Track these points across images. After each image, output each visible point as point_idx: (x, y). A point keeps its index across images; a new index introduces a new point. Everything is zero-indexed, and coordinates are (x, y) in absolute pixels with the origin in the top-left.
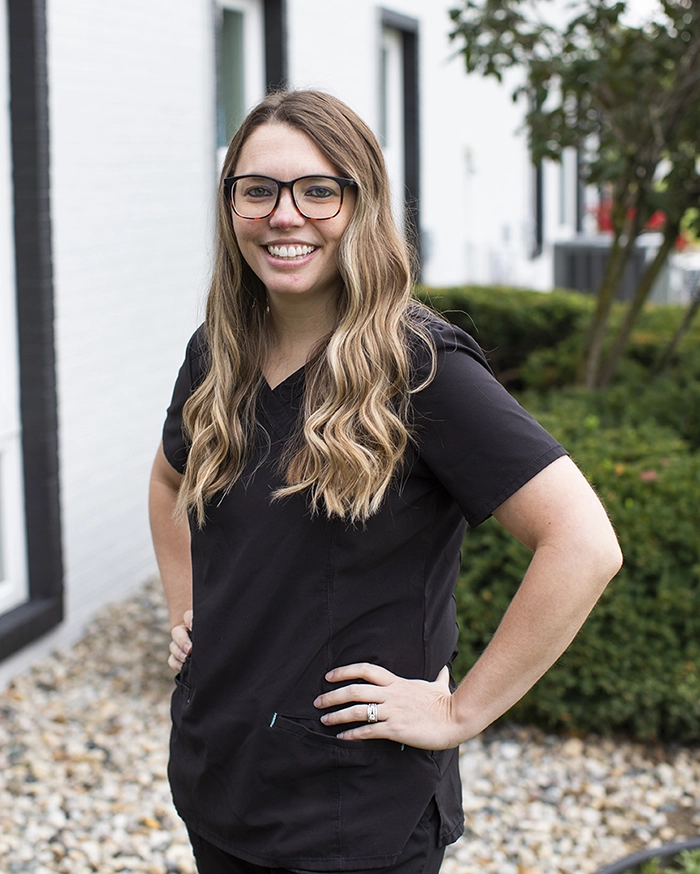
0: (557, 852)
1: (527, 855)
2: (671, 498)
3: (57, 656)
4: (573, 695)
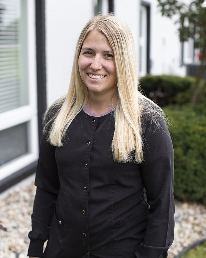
0: (179, 237)
4: (186, 191)
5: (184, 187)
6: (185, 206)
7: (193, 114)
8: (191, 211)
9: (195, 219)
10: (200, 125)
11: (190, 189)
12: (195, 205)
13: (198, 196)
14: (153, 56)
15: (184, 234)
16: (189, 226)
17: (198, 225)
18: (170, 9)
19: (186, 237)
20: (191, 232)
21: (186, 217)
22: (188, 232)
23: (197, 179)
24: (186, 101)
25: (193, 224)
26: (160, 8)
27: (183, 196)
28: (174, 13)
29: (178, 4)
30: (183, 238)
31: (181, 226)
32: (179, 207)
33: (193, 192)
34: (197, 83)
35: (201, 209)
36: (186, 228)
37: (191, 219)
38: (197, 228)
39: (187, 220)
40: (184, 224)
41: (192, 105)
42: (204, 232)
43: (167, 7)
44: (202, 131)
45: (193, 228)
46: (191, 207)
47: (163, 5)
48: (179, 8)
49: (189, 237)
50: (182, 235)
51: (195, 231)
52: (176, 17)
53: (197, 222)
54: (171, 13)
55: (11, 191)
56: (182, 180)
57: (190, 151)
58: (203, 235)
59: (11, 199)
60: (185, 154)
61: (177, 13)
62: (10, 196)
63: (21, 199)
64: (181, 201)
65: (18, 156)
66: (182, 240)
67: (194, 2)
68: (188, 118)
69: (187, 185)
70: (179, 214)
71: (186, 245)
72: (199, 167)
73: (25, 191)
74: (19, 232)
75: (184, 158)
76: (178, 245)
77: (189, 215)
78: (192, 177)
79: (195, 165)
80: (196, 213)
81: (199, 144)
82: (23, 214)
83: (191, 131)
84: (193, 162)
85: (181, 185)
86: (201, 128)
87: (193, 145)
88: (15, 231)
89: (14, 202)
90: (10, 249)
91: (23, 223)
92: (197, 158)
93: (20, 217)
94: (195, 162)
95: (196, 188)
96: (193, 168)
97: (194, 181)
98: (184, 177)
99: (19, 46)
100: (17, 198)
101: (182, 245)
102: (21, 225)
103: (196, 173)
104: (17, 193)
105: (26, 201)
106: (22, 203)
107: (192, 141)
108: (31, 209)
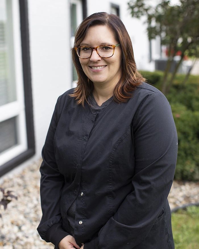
2: (183, 121)
3: (34, 163)
17: (172, 197)
18: (139, 11)
26: (130, 11)
28: (142, 15)
29: (146, 7)
34: (166, 76)
38: (171, 200)
43: (136, 9)
47: (132, 8)
48: (147, 10)
52: (144, 18)
53: (171, 195)
54: (140, 14)
55: (5, 178)
58: (177, 205)
59: (6, 185)
61: (145, 14)
62: (5, 182)
67: (160, 5)
73: (18, 177)
74: (18, 210)
82: (19, 196)
88: (15, 209)
89: (9, 187)
90: (12, 223)
91: (21, 202)
99: (6, 48)
100: (11, 183)
102: (19, 205)
104: (11, 180)
105: (19, 185)
106: (17, 187)
108: (25, 191)
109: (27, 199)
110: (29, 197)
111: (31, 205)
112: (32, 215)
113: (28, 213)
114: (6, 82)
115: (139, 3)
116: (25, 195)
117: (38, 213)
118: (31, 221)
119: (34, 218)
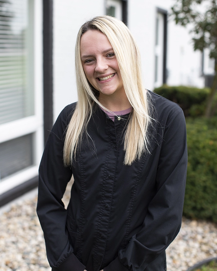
0: (185, 256)
1: (176, 257)
4: (194, 208)
5: (193, 204)
6: (194, 223)
7: (205, 128)
8: (200, 229)
9: (203, 237)
10: (211, 139)
11: (199, 206)
12: (204, 223)
13: (208, 213)
14: (169, 66)
15: (191, 253)
16: (197, 245)
17: (206, 244)
18: (185, 18)
19: (192, 256)
20: (198, 251)
21: (193, 235)
22: (194, 252)
23: (207, 196)
24: (200, 114)
25: (201, 244)
26: (174, 16)
27: (191, 213)
28: (188, 22)
29: (193, 13)
30: (189, 257)
31: (188, 245)
32: (187, 224)
33: (202, 209)
35: (210, 228)
36: (193, 247)
37: (199, 237)
38: (205, 248)
39: (194, 239)
40: (191, 243)
41: (206, 118)
42: (212, 252)
43: (181, 15)
44: (213, 145)
45: (200, 247)
46: (200, 225)
47: (177, 13)
48: (194, 17)
49: (195, 257)
50: (188, 254)
51: (202, 251)
52: (191, 26)
53: (205, 240)
54: (185, 21)
55: (13, 204)
56: (191, 197)
57: (200, 167)
58: (211, 255)
59: (13, 213)
60: (194, 169)
61: (192, 22)
62: (12, 209)
63: (24, 214)
64: (189, 218)
65: (23, 168)
66: (188, 260)
67: (209, 11)
68: (199, 131)
69: (195, 201)
70: (187, 232)
71: (191, 264)
72: (208, 184)
73: (28, 204)
74: (17, 248)
75: (193, 173)
76: (184, 264)
77: (197, 233)
78: (201, 193)
79: (204, 182)
80: (204, 231)
81: (209, 159)
82: (24, 229)
83: (201, 145)
84: (202, 178)
85: (189, 202)
86: (211, 142)
87: (202, 160)
88: (14, 246)
89: (15, 216)
90: (7, 265)
91: (23, 237)
92: (206, 174)
93: (21, 232)
94: (204, 178)
95: (205, 205)
96: (202, 184)
97: (203, 198)
98: (193, 193)
99: (26, 53)
100: (19, 212)
101: (187, 264)
102: (21, 240)
103: (205, 189)
104: (20, 207)
105: (28, 215)
106: (24, 217)
107: (202, 156)
108: (32, 223)
109: (32, 233)
110: (35, 231)
111: (34, 242)
112: (32, 256)
113: (28, 253)
114: (23, 92)
115: (186, 8)
116: (30, 228)
117: (39, 253)
118: (29, 264)
119: (34, 260)
